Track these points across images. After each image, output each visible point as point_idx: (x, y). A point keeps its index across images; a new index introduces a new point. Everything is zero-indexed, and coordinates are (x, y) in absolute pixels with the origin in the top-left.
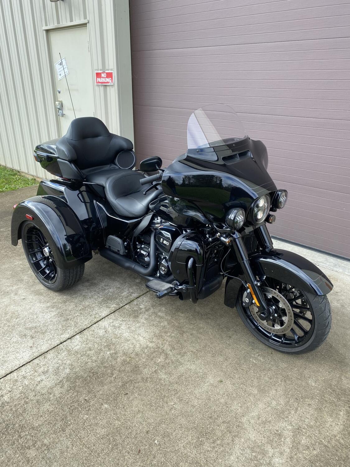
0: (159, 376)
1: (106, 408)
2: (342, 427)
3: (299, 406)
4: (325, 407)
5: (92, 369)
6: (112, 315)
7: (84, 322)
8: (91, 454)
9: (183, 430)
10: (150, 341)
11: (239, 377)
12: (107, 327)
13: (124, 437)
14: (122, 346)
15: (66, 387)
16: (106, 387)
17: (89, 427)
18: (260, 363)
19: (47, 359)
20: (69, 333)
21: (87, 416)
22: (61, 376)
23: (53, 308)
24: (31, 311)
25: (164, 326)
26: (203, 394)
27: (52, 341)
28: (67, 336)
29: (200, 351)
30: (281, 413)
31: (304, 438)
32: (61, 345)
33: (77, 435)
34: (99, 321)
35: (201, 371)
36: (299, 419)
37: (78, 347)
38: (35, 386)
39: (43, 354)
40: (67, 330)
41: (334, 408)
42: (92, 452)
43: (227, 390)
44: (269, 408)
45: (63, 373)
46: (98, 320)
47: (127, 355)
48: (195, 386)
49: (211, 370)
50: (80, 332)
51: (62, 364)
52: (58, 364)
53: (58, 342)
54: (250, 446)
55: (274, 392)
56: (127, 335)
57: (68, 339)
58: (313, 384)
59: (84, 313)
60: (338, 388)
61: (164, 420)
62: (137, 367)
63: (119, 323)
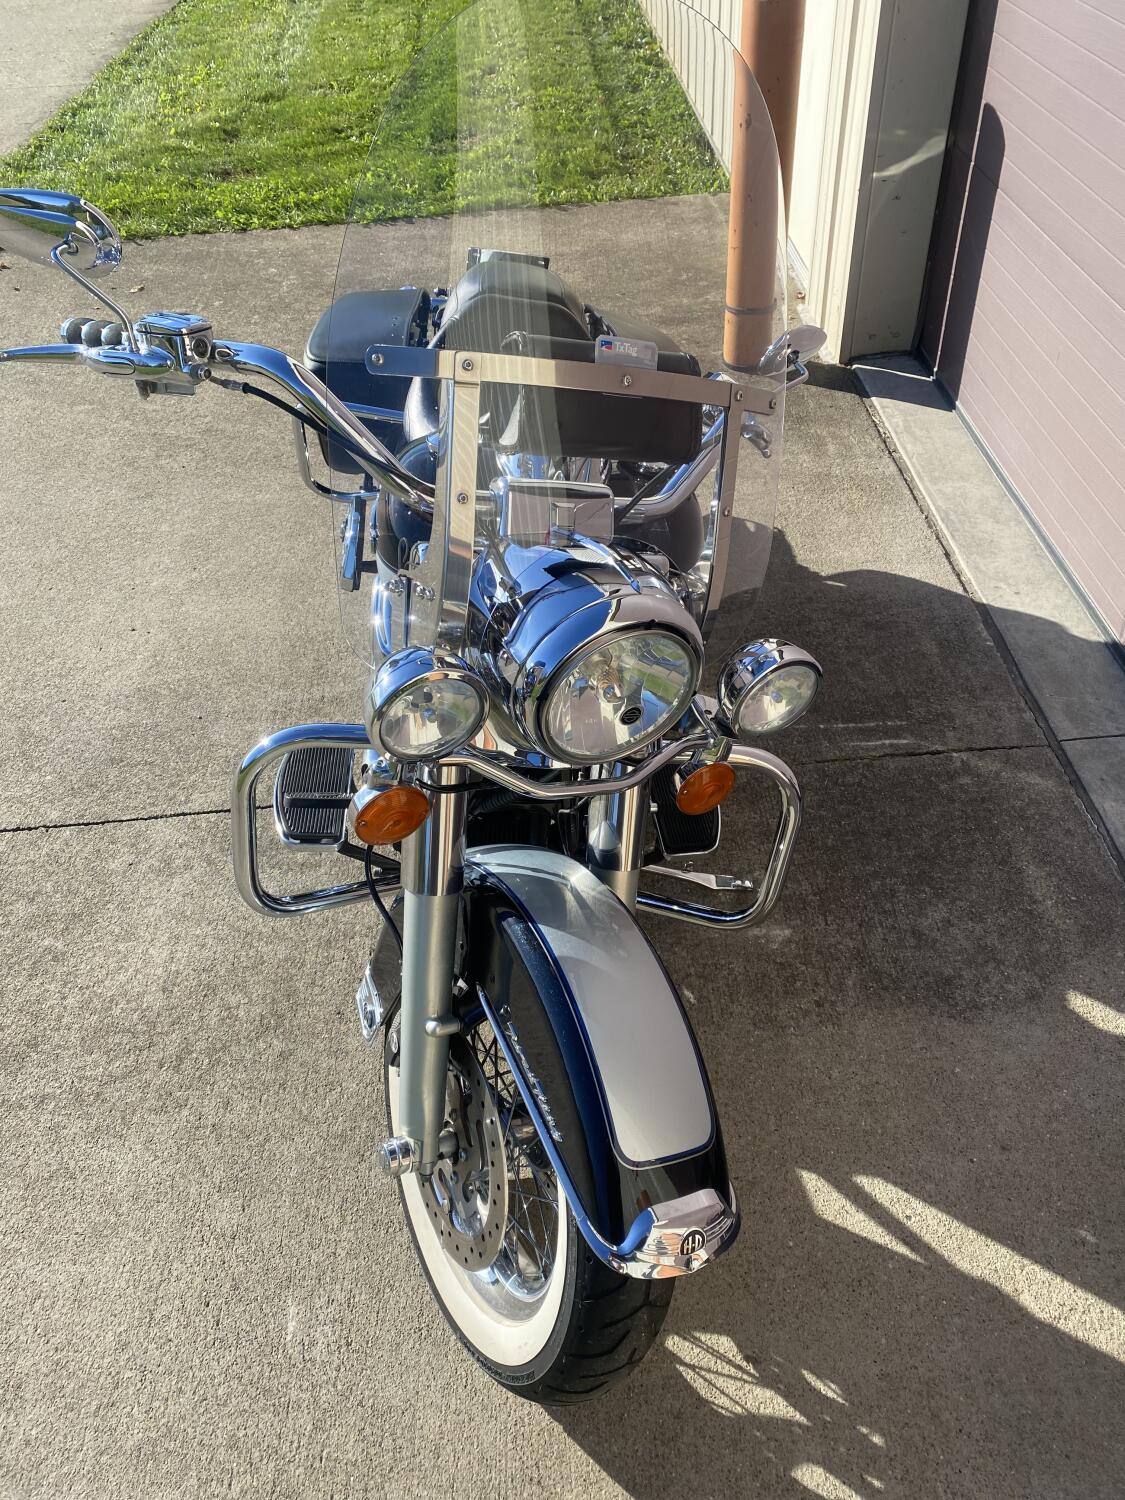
6: (213, 817)
12: (152, 853)
20: (67, 809)
57: (44, 826)
62: (33, 1045)
63: (188, 859)
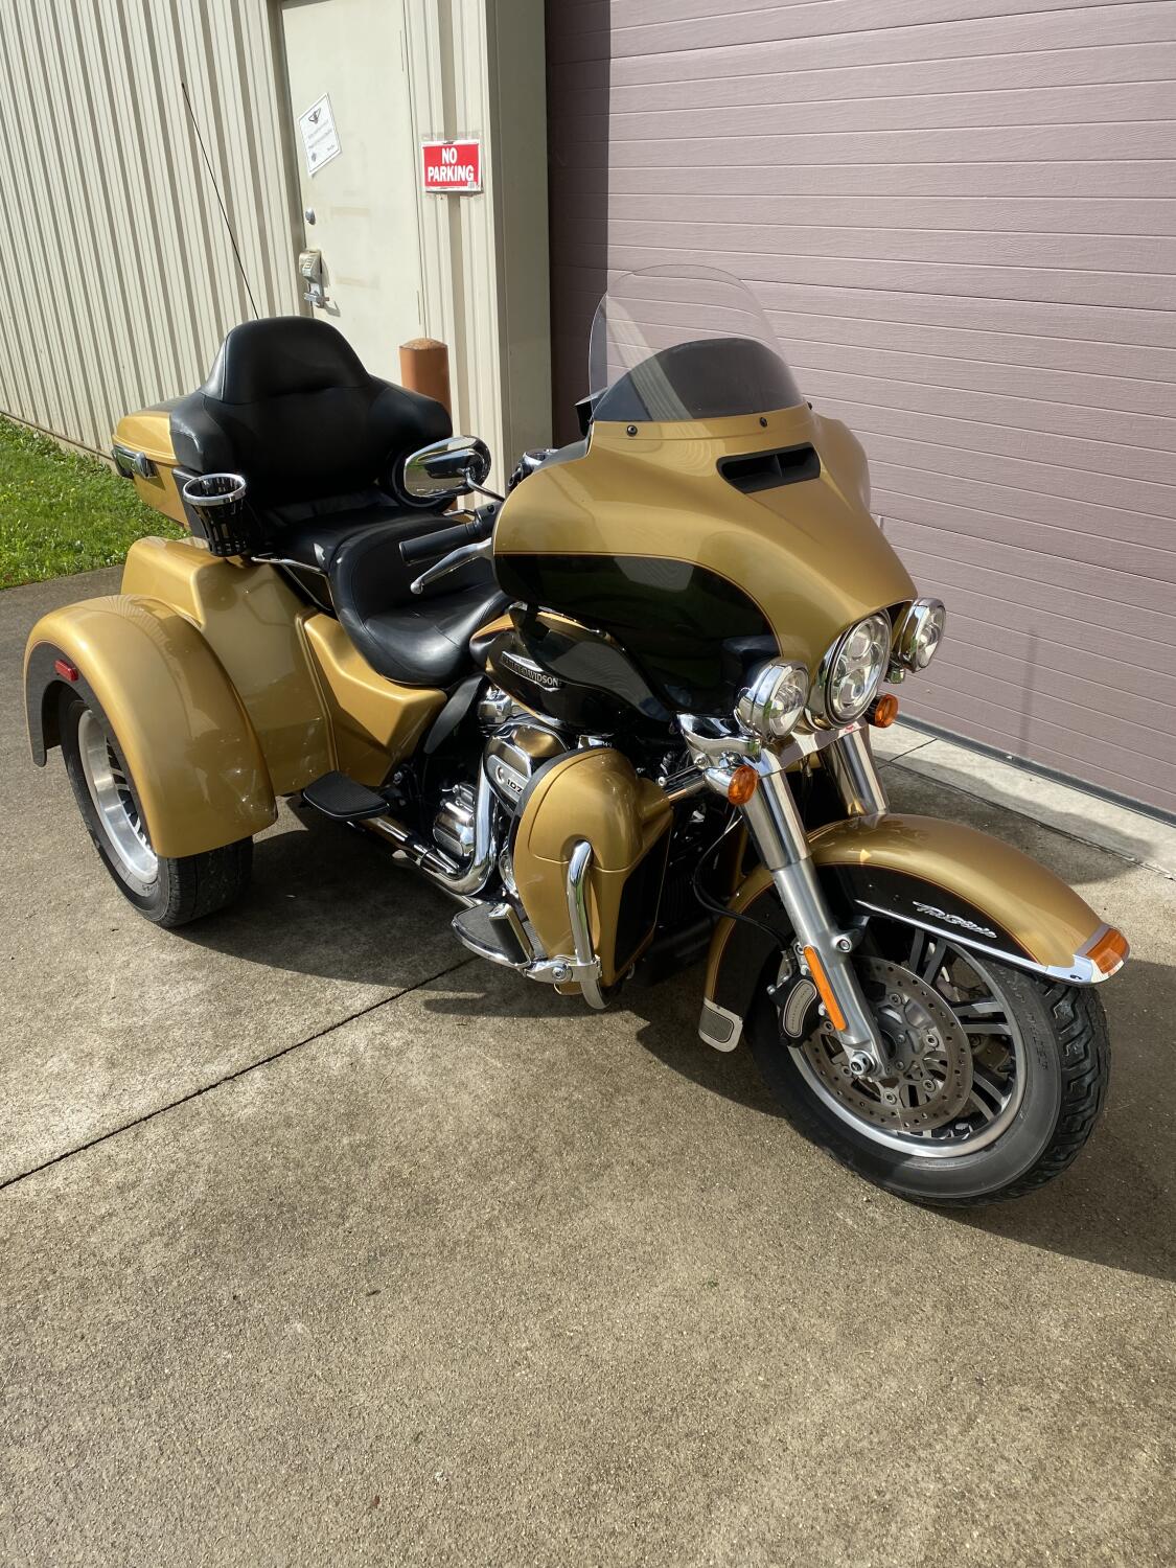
0: (499, 1242)
1: (295, 1335)
2: (1133, 1509)
3: (982, 1411)
4: (1084, 1425)
5: (281, 1193)
6: (387, 1007)
7: (289, 1025)
8: (213, 1489)
9: (541, 1447)
10: (495, 1110)
11: (781, 1275)
12: (362, 1049)
13: (334, 1446)
14: (395, 1121)
15: (184, 1245)
16: (312, 1261)
17: (226, 1395)
18: (868, 1230)
19: (144, 1142)
20: (233, 1059)
21: (230, 1356)
22: (176, 1205)
23: (200, 967)
24: (128, 973)
25: (555, 1064)
26: (638, 1321)
27: (173, 1081)
28: (224, 1069)
29: (661, 1164)
30: (907, 1428)
31: (975, 1534)
32: (197, 1098)
33: (182, 1418)
34: (339, 1025)
35: (649, 1239)
36: (971, 1461)
37: (250, 1111)
38: (85, 1231)
39: (135, 1123)
40: (227, 1050)
41: (1118, 1435)
42: (218, 1482)
43: (728, 1319)
44: (868, 1403)
45: (182, 1197)
46: (337, 1021)
47: (404, 1156)
48: (615, 1292)
49: (684, 1240)
50: (269, 1060)
51: (189, 1164)
52: (173, 1162)
53: (191, 1088)
54: (768, 1536)
55: (899, 1344)
56: (420, 1082)
57: (226, 1079)
58: (1056, 1332)
59: (297, 994)
60: (1149, 1358)
61: (485, 1399)
62: (430, 1200)
63: (402, 1038)
